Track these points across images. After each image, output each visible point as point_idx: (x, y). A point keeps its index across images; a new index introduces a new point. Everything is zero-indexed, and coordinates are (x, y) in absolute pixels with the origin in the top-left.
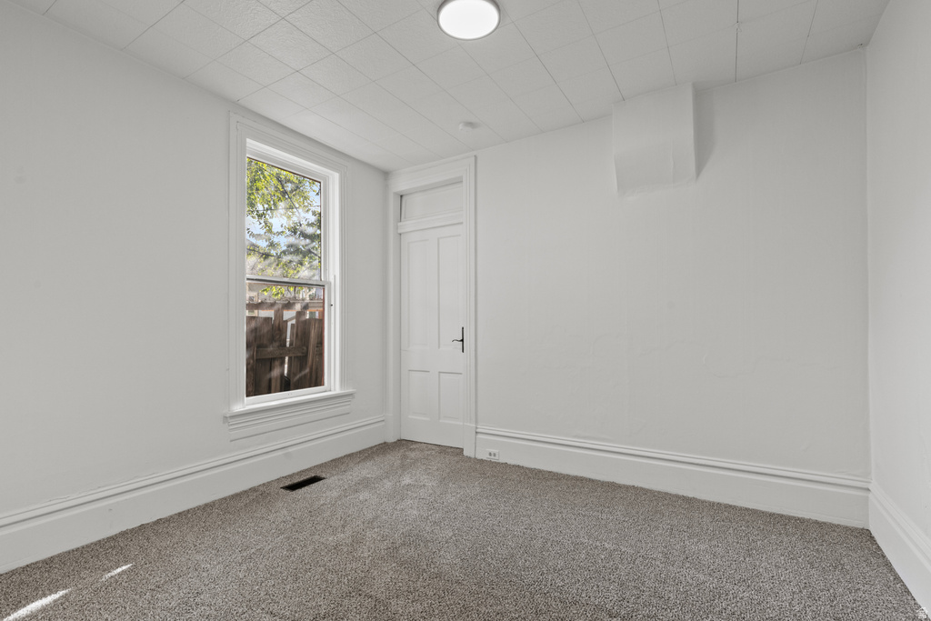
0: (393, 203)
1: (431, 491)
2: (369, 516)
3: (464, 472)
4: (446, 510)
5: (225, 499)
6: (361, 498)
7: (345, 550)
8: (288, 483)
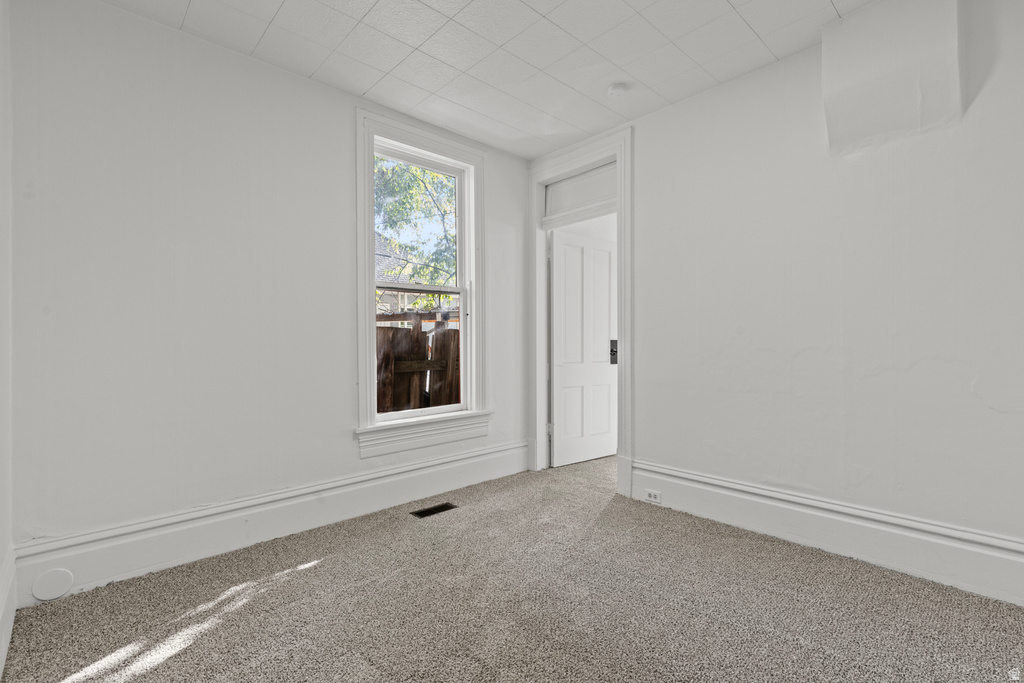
0: (537, 194)
1: (570, 535)
2: (496, 557)
3: (614, 515)
4: (586, 561)
5: (355, 519)
6: (490, 534)
7: (461, 596)
8: (418, 508)
